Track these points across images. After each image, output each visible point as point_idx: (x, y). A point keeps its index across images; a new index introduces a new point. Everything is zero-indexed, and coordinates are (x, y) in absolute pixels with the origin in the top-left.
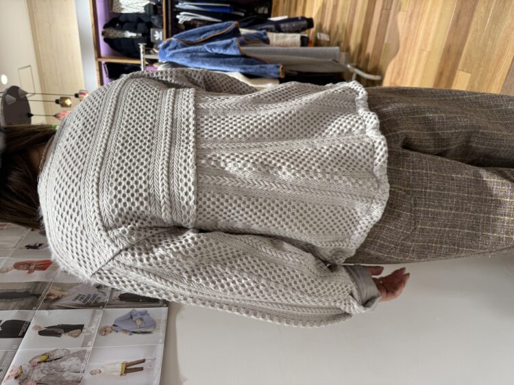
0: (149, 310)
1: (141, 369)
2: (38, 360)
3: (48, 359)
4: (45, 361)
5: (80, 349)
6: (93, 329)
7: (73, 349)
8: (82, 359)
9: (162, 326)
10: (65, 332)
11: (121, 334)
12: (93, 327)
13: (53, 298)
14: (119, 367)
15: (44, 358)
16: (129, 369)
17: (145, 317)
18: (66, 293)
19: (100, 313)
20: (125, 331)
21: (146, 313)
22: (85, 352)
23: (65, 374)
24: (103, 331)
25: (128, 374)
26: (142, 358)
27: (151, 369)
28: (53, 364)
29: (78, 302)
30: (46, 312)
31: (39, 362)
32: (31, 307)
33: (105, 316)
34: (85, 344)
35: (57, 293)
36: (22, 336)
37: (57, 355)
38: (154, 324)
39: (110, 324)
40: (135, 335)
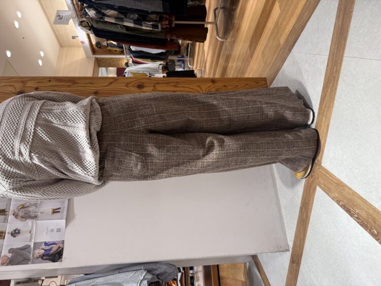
23: (31, 213)
25: (54, 214)
27: (63, 212)
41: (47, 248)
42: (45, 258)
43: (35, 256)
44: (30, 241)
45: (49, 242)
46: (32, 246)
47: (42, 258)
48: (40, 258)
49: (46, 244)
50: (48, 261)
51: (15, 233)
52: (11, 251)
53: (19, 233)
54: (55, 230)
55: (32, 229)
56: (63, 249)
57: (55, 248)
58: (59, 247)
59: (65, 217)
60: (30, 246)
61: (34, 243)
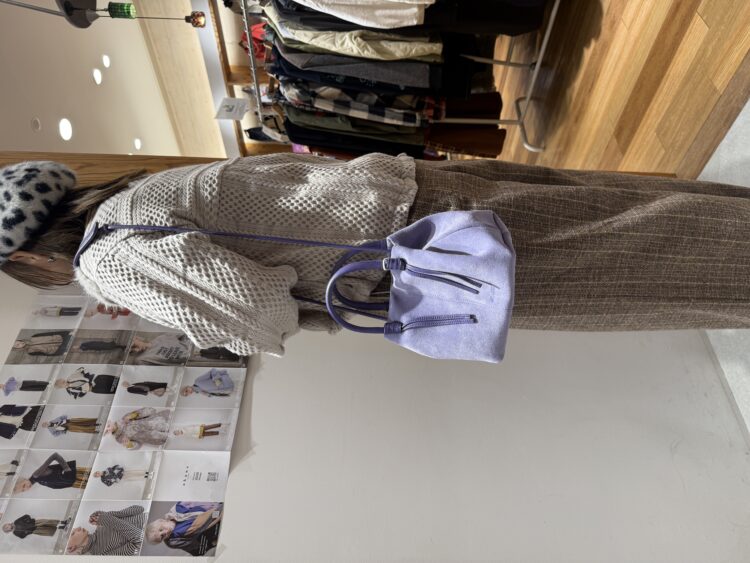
0: (228, 370)
1: (217, 433)
2: (129, 417)
3: (137, 417)
4: (135, 419)
5: (164, 408)
6: (175, 388)
7: (159, 409)
8: (167, 419)
9: (239, 388)
10: (151, 390)
11: (201, 395)
12: (175, 386)
13: (137, 350)
14: (198, 430)
15: (134, 416)
16: (207, 432)
17: (224, 378)
18: (149, 345)
19: (181, 370)
20: (204, 392)
21: (225, 373)
22: (168, 411)
23: (153, 433)
24: (185, 391)
25: (206, 437)
26: (218, 422)
27: (225, 434)
28: (142, 422)
29: (161, 356)
30: (132, 368)
31: (131, 420)
32: (118, 360)
33: (186, 374)
34: (168, 404)
35: (141, 345)
36: (114, 392)
37: (145, 414)
38: (231, 386)
39: (191, 384)
40: (214, 397)
41: (182, 517)
42: (173, 543)
43: (152, 536)
44: (144, 497)
45: (189, 504)
46: (147, 510)
47: (167, 542)
48: (163, 542)
49: (180, 508)
50: (181, 551)
51: (112, 476)
52: (96, 517)
53: (120, 476)
54: (205, 476)
55: (152, 467)
56: (219, 523)
57: (200, 519)
58: (211, 519)
59: (229, 447)
60: (143, 510)
61: (154, 503)
